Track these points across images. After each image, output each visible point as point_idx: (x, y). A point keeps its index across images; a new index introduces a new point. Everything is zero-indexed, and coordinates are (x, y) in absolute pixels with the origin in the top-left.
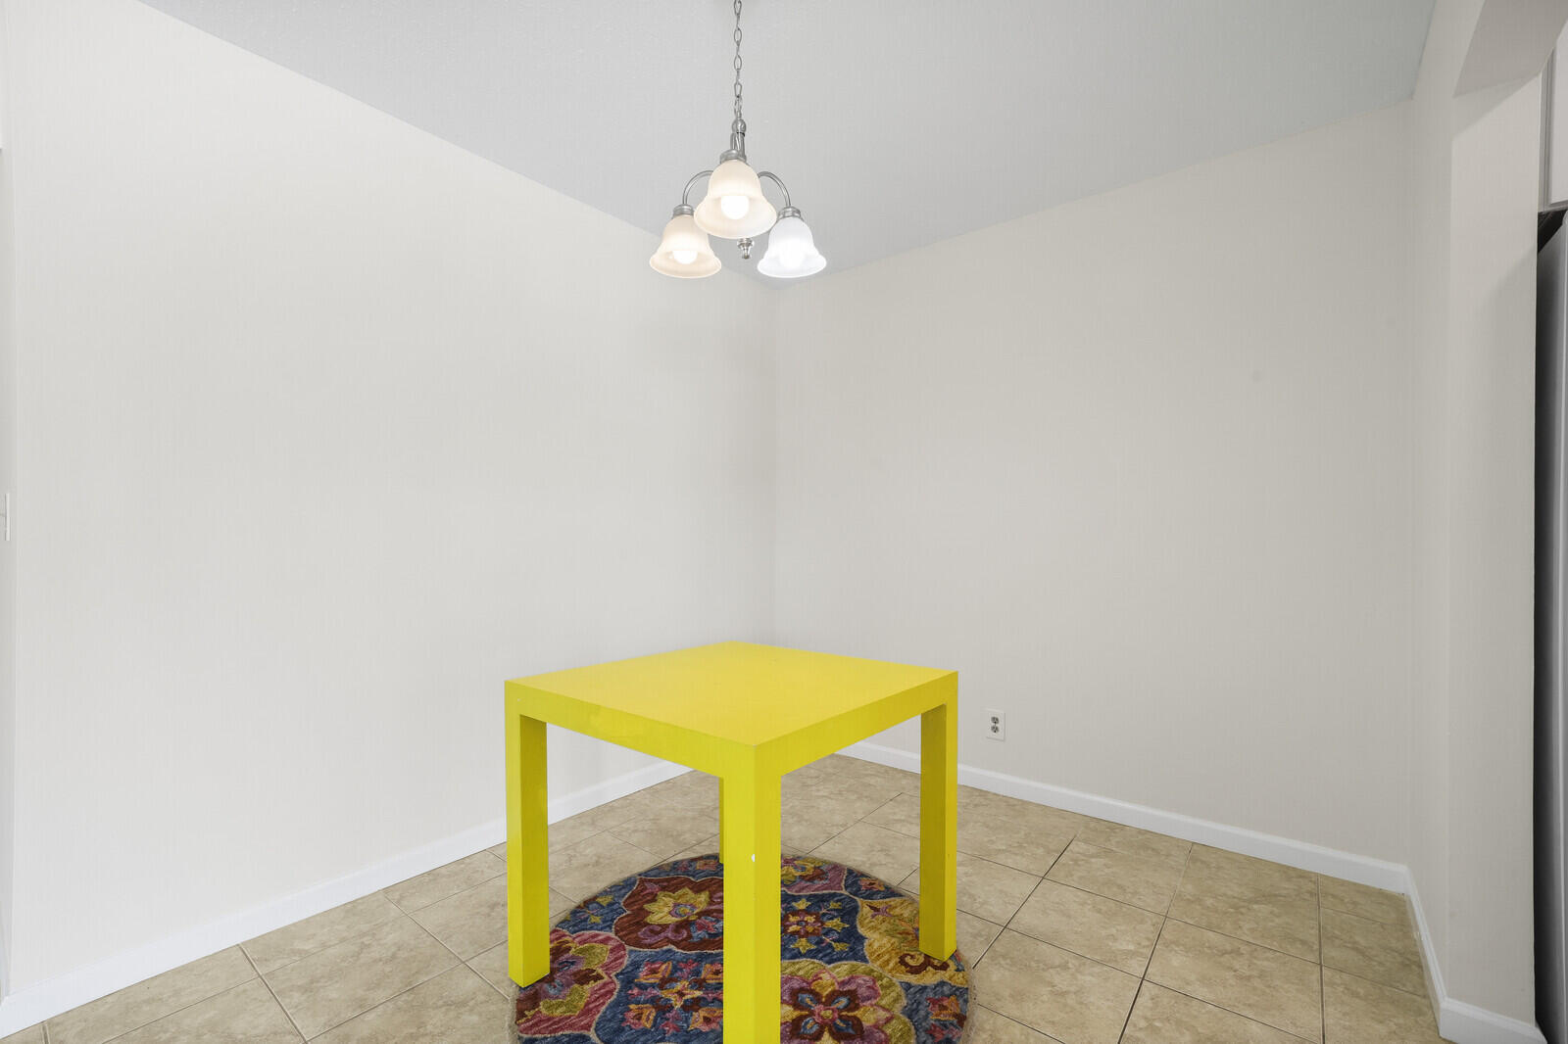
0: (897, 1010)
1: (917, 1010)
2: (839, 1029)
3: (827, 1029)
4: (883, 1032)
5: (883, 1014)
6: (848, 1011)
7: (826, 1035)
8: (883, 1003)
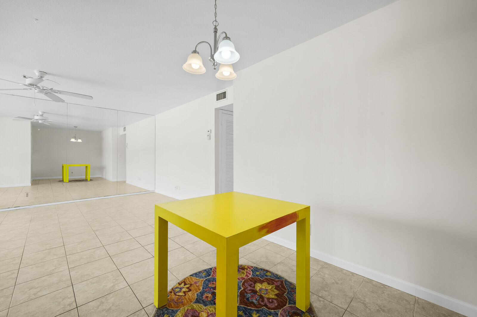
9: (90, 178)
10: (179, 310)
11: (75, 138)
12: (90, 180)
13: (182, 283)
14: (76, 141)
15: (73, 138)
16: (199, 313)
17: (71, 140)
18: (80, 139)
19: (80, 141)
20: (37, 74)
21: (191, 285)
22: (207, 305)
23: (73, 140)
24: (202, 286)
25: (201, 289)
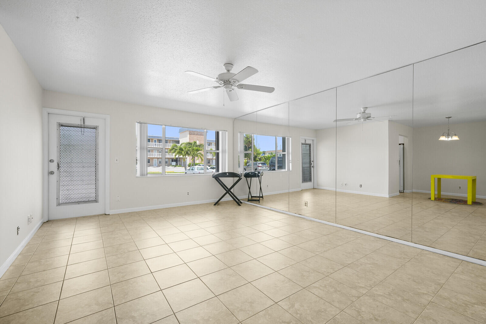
9: (472, 200)
11: (448, 135)
12: (472, 203)
14: (450, 139)
15: (443, 135)
17: (440, 139)
18: (455, 135)
19: (455, 138)
23: (443, 138)
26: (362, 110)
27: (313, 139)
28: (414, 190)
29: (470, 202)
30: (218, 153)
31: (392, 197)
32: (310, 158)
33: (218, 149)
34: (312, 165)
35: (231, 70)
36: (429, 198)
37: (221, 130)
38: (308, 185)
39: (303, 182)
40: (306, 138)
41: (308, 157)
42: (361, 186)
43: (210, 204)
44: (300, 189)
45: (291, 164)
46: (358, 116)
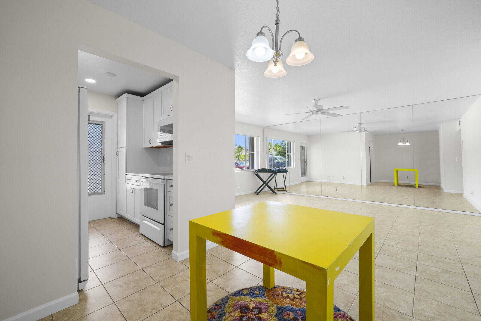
0: (228, 315)
1: (221, 315)
2: (247, 309)
3: (251, 310)
4: (234, 308)
5: (232, 314)
6: (243, 315)
7: (251, 308)
8: (231, 318)
9: (418, 185)
10: (266, 298)
11: (403, 142)
12: (418, 187)
13: (300, 292)
14: (404, 144)
15: (400, 142)
16: (265, 312)
17: (398, 145)
18: (408, 142)
19: (408, 144)
20: (314, 101)
21: (301, 299)
22: (276, 317)
23: (400, 144)
24: (302, 308)
25: (298, 308)
26: (357, 125)
27: (306, 142)
28: (377, 181)
29: (417, 186)
30: (253, 154)
31: (368, 185)
32: (304, 158)
33: (253, 151)
34: (306, 163)
35: (318, 103)
36: (393, 185)
37: (256, 136)
38: (304, 179)
39: (301, 177)
40: (302, 142)
41: (303, 157)
42: (344, 177)
43: (251, 194)
44: (300, 182)
45: (295, 162)
46: (355, 129)
